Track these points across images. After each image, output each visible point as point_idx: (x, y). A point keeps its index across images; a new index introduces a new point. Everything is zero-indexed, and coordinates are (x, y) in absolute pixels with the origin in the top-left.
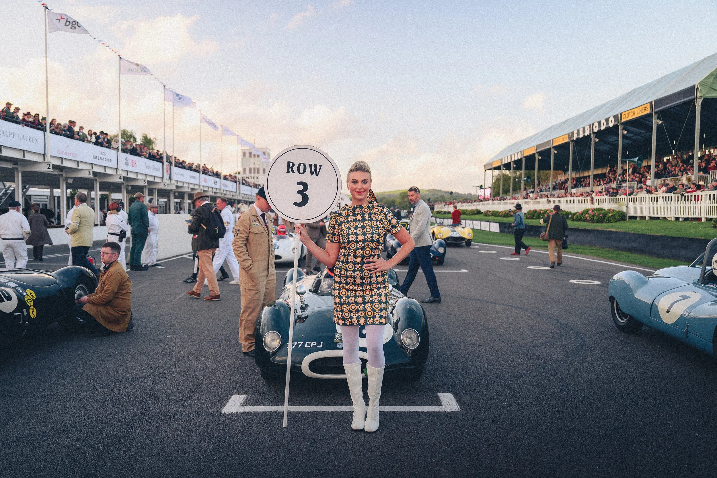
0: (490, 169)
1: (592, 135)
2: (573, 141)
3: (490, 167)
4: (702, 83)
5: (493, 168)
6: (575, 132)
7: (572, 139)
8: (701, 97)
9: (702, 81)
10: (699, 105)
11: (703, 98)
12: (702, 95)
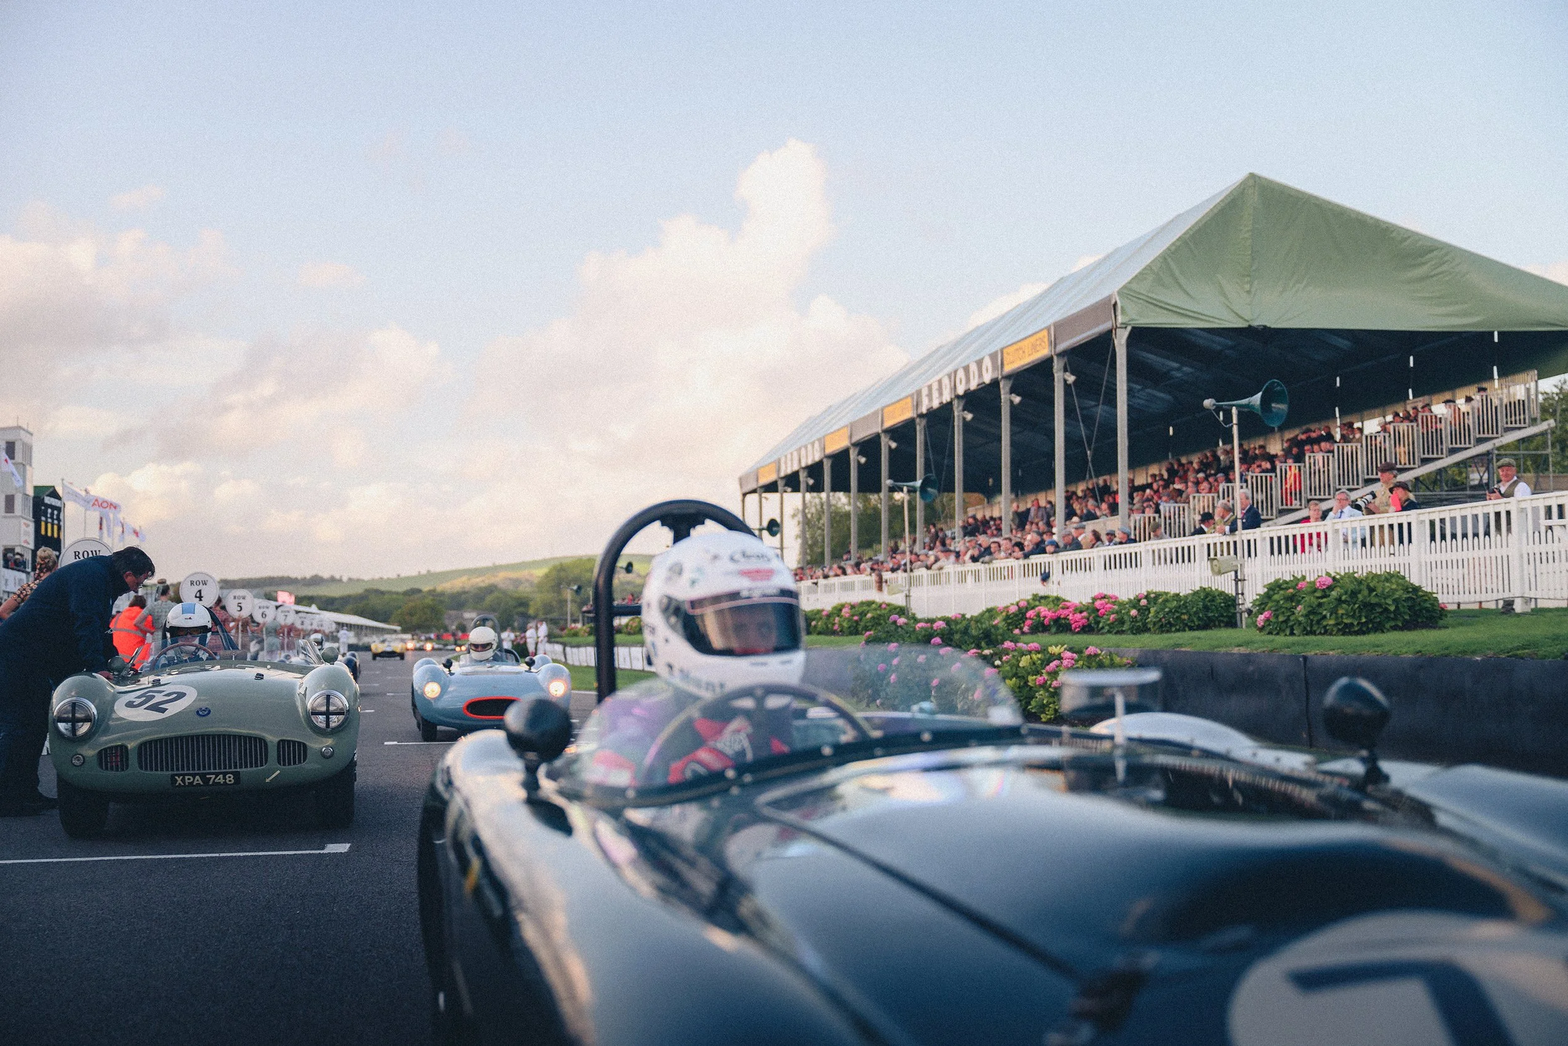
0: (754, 491)
1: (955, 403)
2: (921, 416)
3: (753, 486)
4: (1125, 291)
5: (762, 487)
6: (925, 392)
7: (919, 412)
8: (1124, 326)
9: (1125, 287)
10: (1121, 345)
11: (1129, 328)
12: (1126, 320)
